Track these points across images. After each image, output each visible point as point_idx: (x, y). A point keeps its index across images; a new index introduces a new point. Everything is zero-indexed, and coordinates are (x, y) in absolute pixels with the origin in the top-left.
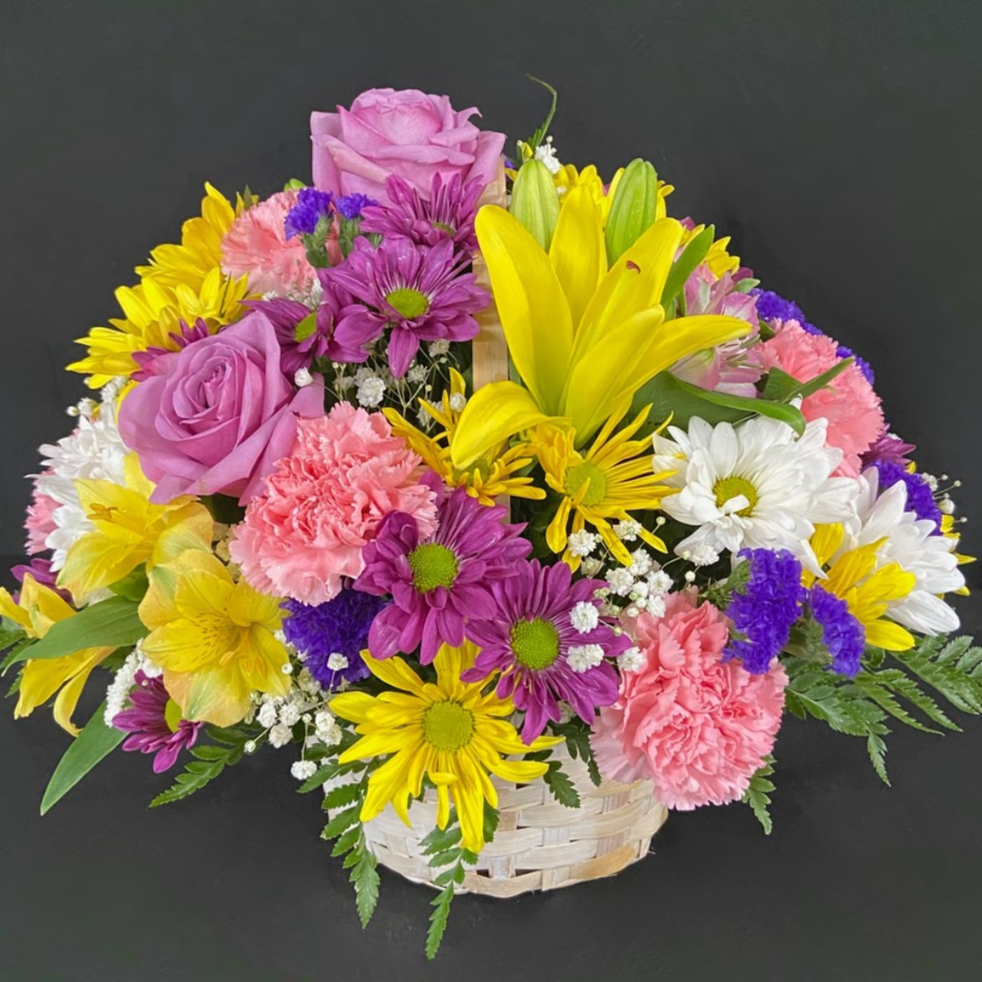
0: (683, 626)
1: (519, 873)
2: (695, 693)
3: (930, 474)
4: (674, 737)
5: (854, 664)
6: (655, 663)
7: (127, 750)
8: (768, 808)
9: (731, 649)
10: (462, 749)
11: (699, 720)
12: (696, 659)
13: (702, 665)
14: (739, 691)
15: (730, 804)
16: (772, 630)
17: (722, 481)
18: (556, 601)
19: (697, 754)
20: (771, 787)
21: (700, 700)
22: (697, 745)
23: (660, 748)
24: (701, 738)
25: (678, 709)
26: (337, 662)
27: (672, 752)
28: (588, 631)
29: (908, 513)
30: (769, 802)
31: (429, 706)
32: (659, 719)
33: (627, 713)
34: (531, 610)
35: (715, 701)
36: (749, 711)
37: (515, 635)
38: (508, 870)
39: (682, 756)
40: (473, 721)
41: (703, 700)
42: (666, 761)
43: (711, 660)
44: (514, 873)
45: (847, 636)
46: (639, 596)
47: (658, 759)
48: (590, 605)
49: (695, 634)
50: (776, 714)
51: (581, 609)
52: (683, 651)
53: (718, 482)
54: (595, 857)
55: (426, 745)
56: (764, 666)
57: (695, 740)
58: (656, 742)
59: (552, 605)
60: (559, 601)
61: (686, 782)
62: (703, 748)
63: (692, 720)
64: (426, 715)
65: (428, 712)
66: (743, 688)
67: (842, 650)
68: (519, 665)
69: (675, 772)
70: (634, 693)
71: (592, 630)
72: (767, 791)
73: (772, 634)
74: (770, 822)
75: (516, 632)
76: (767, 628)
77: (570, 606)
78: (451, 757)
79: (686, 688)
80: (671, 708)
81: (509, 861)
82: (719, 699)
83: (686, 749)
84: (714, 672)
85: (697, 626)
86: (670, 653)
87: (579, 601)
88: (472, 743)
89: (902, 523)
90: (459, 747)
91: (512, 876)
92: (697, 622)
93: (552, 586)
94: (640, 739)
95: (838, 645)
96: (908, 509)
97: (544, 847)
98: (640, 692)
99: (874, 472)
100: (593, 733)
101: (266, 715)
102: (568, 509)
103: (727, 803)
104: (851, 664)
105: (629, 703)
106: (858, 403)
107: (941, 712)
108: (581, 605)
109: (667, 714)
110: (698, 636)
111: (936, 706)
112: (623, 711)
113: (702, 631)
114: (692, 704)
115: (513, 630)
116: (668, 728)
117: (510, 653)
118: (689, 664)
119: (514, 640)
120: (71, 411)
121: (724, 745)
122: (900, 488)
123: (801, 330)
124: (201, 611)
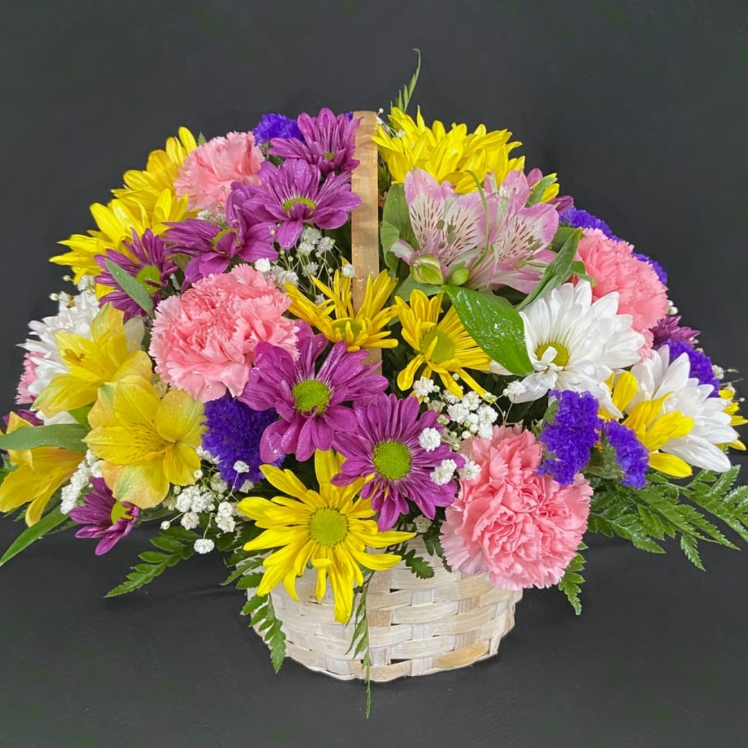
0: (507, 449)
1: (394, 661)
2: (517, 496)
4: (501, 532)
5: (640, 478)
6: (486, 475)
7: (79, 537)
8: (579, 596)
9: (546, 468)
10: (339, 545)
11: (521, 517)
12: (517, 471)
13: (523, 475)
14: (551, 496)
15: (550, 588)
16: (575, 451)
17: (542, 346)
18: (408, 427)
19: (519, 543)
20: (582, 580)
21: (521, 501)
22: (520, 537)
23: (491, 539)
24: (523, 532)
25: (504, 509)
26: (241, 467)
27: (501, 543)
28: (433, 449)
29: (691, 379)
30: (580, 591)
31: (314, 511)
32: (488, 518)
33: (466, 513)
34: (390, 435)
35: (533, 503)
36: (560, 512)
37: (376, 453)
38: (385, 659)
39: (508, 546)
40: (348, 523)
41: (523, 502)
42: (497, 550)
43: (528, 472)
44: (390, 662)
45: (634, 455)
46: (472, 423)
47: (490, 548)
48: (434, 429)
49: (517, 454)
50: (583, 517)
51: (426, 433)
52: (507, 465)
53: (539, 347)
54: (453, 650)
55: (311, 541)
56: (569, 478)
57: (518, 533)
58: (488, 535)
59: (405, 432)
60: (412, 426)
61: (512, 567)
62: (524, 539)
63: (515, 517)
64: (311, 518)
65: (313, 516)
66: (555, 493)
67: (630, 467)
68: (379, 476)
69: (504, 560)
70: (470, 499)
71: (436, 449)
72: (578, 582)
73: (574, 453)
74: (580, 606)
75: (377, 451)
76: (571, 449)
77: (419, 431)
78: (330, 551)
79: (510, 493)
80: (497, 509)
81: (385, 651)
82: (536, 501)
83: (512, 540)
84: (531, 482)
85: (519, 448)
86: (498, 467)
87: (425, 427)
88: (347, 541)
90: (336, 544)
91: (388, 664)
92: (519, 445)
93: (405, 415)
94: (477, 531)
95: (628, 463)
96: (691, 376)
97: (413, 641)
98: (474, 498)
99: (666, 349)
100: (442, 534)
102: (419, 363)
103: (548, 587)
104: (638, 477)
105: (467, 506)
106: (648, 289)
108: (426, 431)
109: (495, 513)
110: (519, 455)
112: (462, 512)
113: (523, 452)
114: (516, 505)
115: (375, 449)
116: (497, 524)
117: (372, 466)
118: (510, 476)
119: (375, 457)
120: (53, 297)
121: (541, 537)
122: (684, 360)
123: (604, 237)
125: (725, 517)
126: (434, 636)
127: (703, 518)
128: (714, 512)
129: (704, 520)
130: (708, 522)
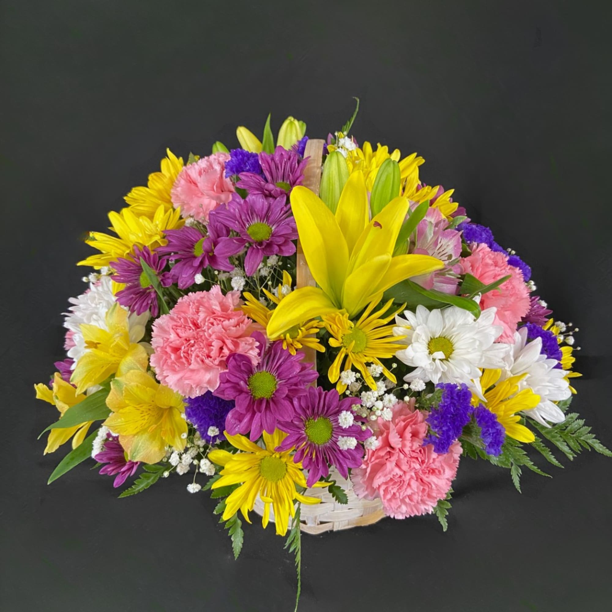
0: (403, 424)
1: (322, 523)
2: (406, 463)
3: (562, 321)
4: (393, 485)
5: (497, 450)
6: (387, 443)
7: (102, 474)
8: (446, 517)
9: (429, 440)
10: (280, 481)
11: (408, 477)
12: (408, 444)
13: (411, 447)
14: (431, 461)
15: (425, 515)
16: (451, 431)
17: (434, 339)
18: (331, 408)
19: (405, 494)
20: (449, 506)
21: (408, 466)
22: (406, 489)
23: (386, 491)
24: (409, 485)
25: (397, 470)
26: (212, 431)
27: (392, 492)
28: (347, 427)
29: (542, 355)
30: (447, 514)
31: (263, 457)
32: (386, 475)
33: (369, 470)
34: (318, 412)
35: (417, 466)
36: (437, 471)
37: (308, 426)
38: (315, 522)
39: (397, 494)
40: (287, 466)
41: (410, 466)
42: (389, 496)
43: (416, 445)
44: (319, 523)
45: (495, 435)
46: (378, 409)
47: (385, 496)
48: (349, 412)
49: (409, 429)
50: (453, 470)
51: (344, 415)
52: (401, 439)
53: (431, 339)
54: (362, 516)
55: (261, 478)
56: (445, 450)
57: (405, 487)
58: (383, 487)
59: (329, 411)
60: (332, 410)
61: (400, 507)
62: (409, 492)
63: (403, 477)
64: (261, 462)
65: (262, 461)
66: (434, 459)
67: (491, 442)
68: (309, 442)
69: (393, 501)
70: (373, 459)
71: (350, 427)
72: (447, 508)
73: (451, 433)
74: (447, 524)
75: (308, 424)
76: (448, 430)
77: (338, 412)
78: (274, 485)
79: (402, 459)
80: (392, 470)
81: (316, 518)
82: (420, 465)
83: (400, 491)
84: (418, 451)
85: (411, 423)
86: (395, 440)
87: (343, 410)
88: (285, 478)
89: (538, 361)
90: (279, 480)
91: (318, 525)
92: (411, 421)
93: (329, 401)
94: (375, 485)
95: (489, 440)
96: (542, 353)
97: (335, 512)
98: (377, 458)
99: (525, 330)
100: (352, 474)
101: (174, 460)
102: (343, 356)
103: (424, 514)
104: (495, 450)
105: (370, 465)
106: (517, 294)
107: (553, 456)
108: (344, 412)
109: (390, 473)
110: (411, 431)
111: (551, 453)
112: (366, 469)
113: (414, 426)
114: (405, 467)
115: (307, 423)
116: (391, 480)
117: (304, 436)
118: (404, 445)
119: (307, 428)
120: (84, 279)
121: (421, 489)
122: (538, 341)
123: (489, 249)
124: (139, 402)
125: (557, 441)
126: (349, 509)
127: (541, 442)
128: (548, 437)
129: (541, 443)
130: (544, 445)
